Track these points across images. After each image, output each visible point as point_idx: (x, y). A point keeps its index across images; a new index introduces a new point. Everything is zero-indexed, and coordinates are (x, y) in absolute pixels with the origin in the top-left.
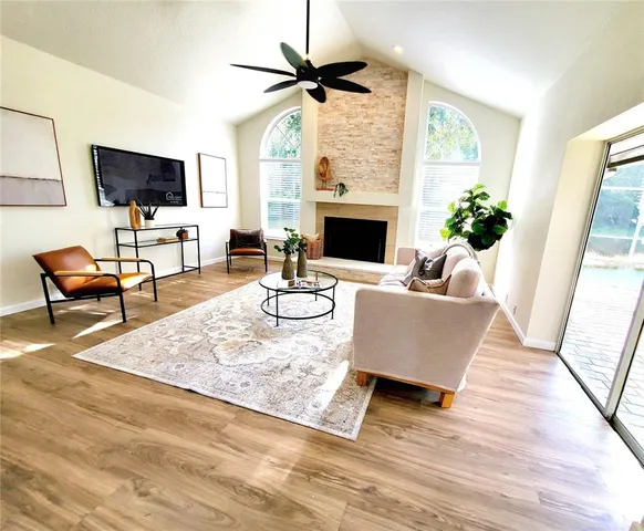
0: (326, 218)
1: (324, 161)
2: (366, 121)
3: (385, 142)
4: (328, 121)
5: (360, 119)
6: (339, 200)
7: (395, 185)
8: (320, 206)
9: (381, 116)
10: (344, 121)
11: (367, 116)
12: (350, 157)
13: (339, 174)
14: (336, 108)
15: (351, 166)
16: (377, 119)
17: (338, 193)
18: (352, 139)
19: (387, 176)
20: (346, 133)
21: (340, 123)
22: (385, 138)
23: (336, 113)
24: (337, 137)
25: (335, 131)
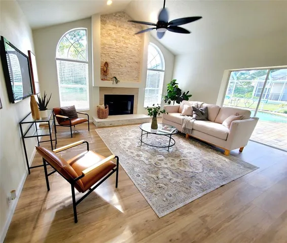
0: (105, 95)
1: (106, 64)
2: (125, 45)
3: (133, 58)
4: (105, 41)
5: (122, 44)
6: (115, 86)
7: (137, 78)
8: (101, 89)
9: (131, 44)
10: (113, 43)
11: (125, 43)
12: (117, 63)
13: (112, 72)
14: (109, 35)
15: (118, 68)
16: (129, 45)
17: (115, 82)
18: (118, 54)
19: (133, 74)
20: (115, 50)
21: (111, 43)
22: (133, 56)
23: (109, 38)
24: (110, 51)
25: (109, 48)
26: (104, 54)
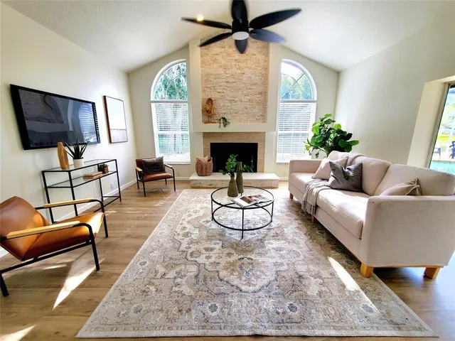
0: (211, 144)
1: (210, 101)
2: (239, 71)
3: (253, 87)
4: (209, 71)
5: (234, 70)
6: (223, 130)
7: (263, 117)
8: (206, 135)
9: (250, 68)
10: (221, 71)
11: (239, 68)
12: (228, 98)
13: (221, 109)
14: (215, 61)
15: (229, 105)
16: (247, 70)
17: (222, 125)
18: (229, 85)
19: (256, 111)
20: (224, 80)
21: (219, 72)
22: (254, 84)
23: (216, 66)
24: (217, 83)
25: (215, 79)
26: (208, 87)
